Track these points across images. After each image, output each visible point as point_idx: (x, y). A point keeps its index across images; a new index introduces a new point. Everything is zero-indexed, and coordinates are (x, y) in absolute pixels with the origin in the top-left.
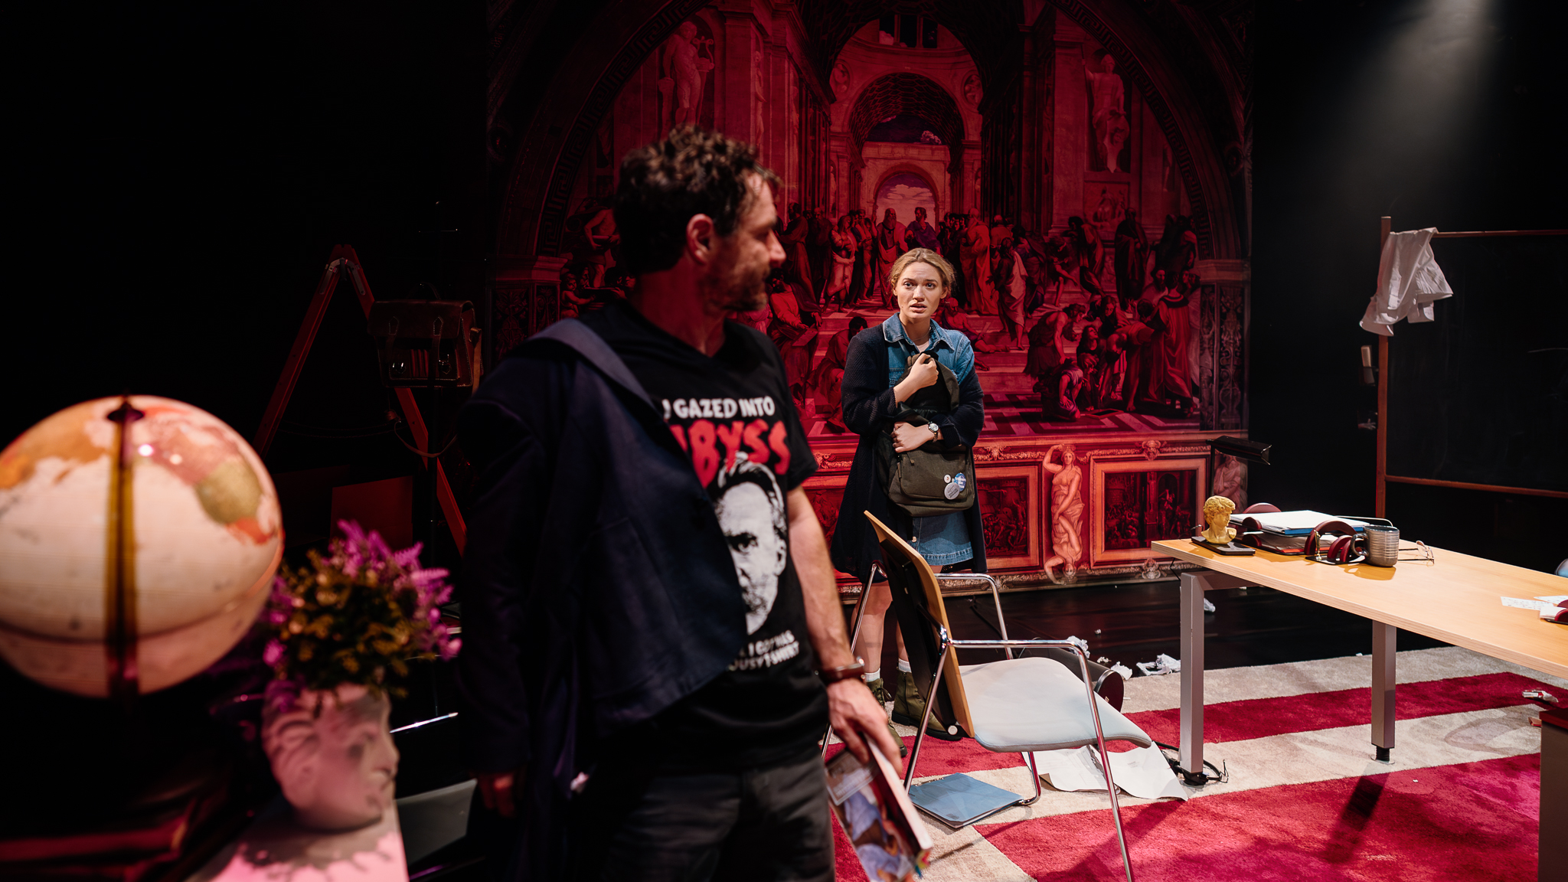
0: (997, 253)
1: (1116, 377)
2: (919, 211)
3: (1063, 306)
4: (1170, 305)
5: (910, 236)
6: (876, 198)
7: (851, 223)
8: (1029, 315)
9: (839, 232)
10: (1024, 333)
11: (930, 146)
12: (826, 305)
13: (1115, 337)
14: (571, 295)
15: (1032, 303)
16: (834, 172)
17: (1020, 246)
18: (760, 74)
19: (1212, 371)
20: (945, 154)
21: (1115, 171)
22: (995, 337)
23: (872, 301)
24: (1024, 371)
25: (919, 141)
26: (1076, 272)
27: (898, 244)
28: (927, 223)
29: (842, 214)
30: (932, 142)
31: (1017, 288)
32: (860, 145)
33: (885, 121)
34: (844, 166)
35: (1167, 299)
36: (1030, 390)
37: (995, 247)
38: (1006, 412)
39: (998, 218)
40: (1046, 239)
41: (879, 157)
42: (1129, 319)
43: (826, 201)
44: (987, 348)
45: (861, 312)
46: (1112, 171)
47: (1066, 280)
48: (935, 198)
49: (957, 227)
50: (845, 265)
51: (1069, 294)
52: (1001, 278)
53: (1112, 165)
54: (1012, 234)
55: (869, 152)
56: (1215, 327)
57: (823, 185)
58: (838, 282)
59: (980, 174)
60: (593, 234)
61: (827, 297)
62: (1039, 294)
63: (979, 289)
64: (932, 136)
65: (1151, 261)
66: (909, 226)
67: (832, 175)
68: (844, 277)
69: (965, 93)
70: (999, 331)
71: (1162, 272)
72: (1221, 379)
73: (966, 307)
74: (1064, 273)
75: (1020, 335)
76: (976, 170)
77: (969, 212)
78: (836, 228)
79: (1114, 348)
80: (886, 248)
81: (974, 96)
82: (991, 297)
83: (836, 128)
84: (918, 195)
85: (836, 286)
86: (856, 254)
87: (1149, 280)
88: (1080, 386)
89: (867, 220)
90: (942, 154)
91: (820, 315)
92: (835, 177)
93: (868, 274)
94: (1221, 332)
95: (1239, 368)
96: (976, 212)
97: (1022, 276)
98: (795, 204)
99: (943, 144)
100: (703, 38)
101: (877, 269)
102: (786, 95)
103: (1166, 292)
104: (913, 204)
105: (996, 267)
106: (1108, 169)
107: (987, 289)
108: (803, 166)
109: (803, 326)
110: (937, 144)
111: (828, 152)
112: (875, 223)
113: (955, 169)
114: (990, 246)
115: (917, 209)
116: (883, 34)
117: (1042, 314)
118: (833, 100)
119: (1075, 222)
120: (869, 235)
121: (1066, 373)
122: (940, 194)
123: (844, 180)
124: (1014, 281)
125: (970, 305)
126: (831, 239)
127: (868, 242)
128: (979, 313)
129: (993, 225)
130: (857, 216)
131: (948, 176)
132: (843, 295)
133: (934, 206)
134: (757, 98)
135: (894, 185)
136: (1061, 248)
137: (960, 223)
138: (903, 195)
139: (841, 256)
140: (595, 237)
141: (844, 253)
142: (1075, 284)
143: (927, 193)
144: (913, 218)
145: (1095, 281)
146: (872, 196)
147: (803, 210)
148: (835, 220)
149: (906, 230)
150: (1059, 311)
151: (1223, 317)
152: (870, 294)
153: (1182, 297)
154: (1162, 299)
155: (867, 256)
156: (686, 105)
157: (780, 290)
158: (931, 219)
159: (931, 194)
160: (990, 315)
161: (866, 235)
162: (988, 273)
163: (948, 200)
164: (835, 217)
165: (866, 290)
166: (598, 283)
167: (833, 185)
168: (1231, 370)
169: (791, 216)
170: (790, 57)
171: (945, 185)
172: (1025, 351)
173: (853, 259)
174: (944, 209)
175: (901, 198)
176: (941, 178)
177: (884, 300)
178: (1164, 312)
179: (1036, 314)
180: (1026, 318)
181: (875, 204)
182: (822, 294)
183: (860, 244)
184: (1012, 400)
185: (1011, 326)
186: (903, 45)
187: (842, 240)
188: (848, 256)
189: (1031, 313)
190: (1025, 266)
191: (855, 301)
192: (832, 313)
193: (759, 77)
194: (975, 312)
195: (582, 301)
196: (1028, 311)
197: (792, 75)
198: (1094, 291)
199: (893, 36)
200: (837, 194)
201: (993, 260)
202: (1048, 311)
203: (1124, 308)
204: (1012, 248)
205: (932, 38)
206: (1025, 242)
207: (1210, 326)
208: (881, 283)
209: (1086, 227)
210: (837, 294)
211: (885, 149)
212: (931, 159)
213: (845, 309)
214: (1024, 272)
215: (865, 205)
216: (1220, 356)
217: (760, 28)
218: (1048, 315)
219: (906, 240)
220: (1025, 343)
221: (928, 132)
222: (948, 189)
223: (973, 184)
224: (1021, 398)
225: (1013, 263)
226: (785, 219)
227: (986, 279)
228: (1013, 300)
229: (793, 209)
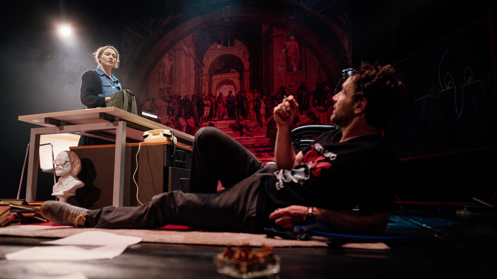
0: (255, 101)
2: (230, 92)
4: (320, 112)
5: (227, 99)
6: (216, 90)
7: (209, 98)
8: (267, 119)
9: (205, 101)
10: (265, 125)
11: (233, 73)
12: (202, 121)
15: (268, 115)
16: (204, 85)
17: (263, 98)
18: (184, 62)
20: (238, 75)
21: (296, 71)
22: (255, 127)
23: (216, 119)
24: (266, 136)
25: (230, 72)
27: (223, 102)
28: (232, 95)
29: (206, 96)
30: (234, 72)
31: (262, 111)
32: (211, 76)
33: (219, 68)
34: (207, 83)
35: (318, 110)
36: (268, 142)
37: (255, 99)
38: (260, 149)
40: (272, 95)
41: (217, 79)
42: (303, 118)
43: (202, 93)
44: (253, 130)
45: (212, 122)
46: (295, 71)
48: (235, 87)
49: (242, 95)
50: (207, 110)
52: (257, 109)
53: (295, 69)
54: (260, 95)
55: (214, 77)
57: (201, 89)
58: (205, 114)
59: (249, 79)
60: (144, 108)
61: (202, 119)
62: (270, 112)
63: (250, 113)
64: (234, 70)
65: (311, 98)
66: (227, 96)
67: (203, 85)
68: (207, 113)
69: (244, 56)
70: (257, 124)
71: (316, 101)
73: (246, 118)
75: (264, 125)
76: (248, 77)
77: (246, 90)
78: (205, 100)
80: (220, 103)
81: (246, 57)
82: (254, 114)
83: (205, 73)
84: (230, 87)
85: (204, 116)
86: (211, 106)
87: (311, 104)
89: (214, 97)
90: (237, 75)
91: (200, 124)
92: (204, 86)
93: (214, 111)
96: (248, 90)
97: (264, 107)
98: (194, 95)
99: (237, 72)
100: (170, 56)
101: (217, 110)
102: (191, 67)
103: (318, 107)
104: (228, 90)
105: (255, 105)
106: (294, 71)
107: (252, 112)
108: (196, 84)
109: (195, 127)
110: (235, 72)
111: (202, 80)
112: (216, 97)
113: (241, 79)
114: (253, 99)
115: (229, 91)
116: (218, 45)
117: (271, 118)
118: (204, 66)
119: (282, 89)
120: (214, 101)
122: (236, 86)
123: (207, 86)
124: (262, 109)
125: (247, 117)
126: (203, 103)
127: (214, 103)
128: (250, 120)
129: (254, 93)
130: (211, 96)
131: (239, 81)
132: (207, 118)
133: (234, 90)
134: (183, 69)
135: (222, 86)
136: (277, 97)
137: (243, 94)
138: (225, 88)
139: (206, 107)
140: (145, 109)
141: (207, 106)
143: (232, 87)
144: (228, 94)
146: (215, 90)
147: (196, 96)
148: (204, 98)
149: (226, 98)
152: (215, 117)
153: (325, 109)
154: (317, 110)
155: (214, 106)
156: (166, 74)
157: (189, 118)
158: (234, 94)
159: (233, 87)
160: (254, 120)
161: (213, 101)
162: (253, 107)
163: (239, 87)
164: (204, 97)
165: (214, 116)
167: (204, 88)
169: (192, 98)
170: (192, 57)
171: (238, 84)
172: (266, 130)
173: (210, 108)
174: (238, 90)
175: (224, 89)
176: (237, 82)
177: (219, 118)
178: (317, 114)
179: (270, 119)
180: (266, 120)
181: (216, 91)
182: (201, 118)
183: (212, 103)
184: (262, 146)
185: (261, 123)
186: (224, 47)
187: (206, 103)
188: (208, 107)
189: (267, 118)
190: (265, 104)
191: (210, 119)
192: (203, 123)
193: (184, 64)
194: (249, 119)
196: (266, 117)
197: (193, 61)
199: (221, 45)
200: (205, 91)
201: (254, 103)
203: (302, 114)
204: (260, 99)
205: (233, 43)
206: (265, 97)
208: (218, 113)
210: (205, 117)
211: (219, 76)
212: (234, 76)
213: (207, 122)
214: (264, 106)
215: (213, 92)
217: (184, 51)
219: (226, 101)
220: (265, 127)
221: (232, 69)
222: (239, 84)
223: (247, 82)
224: (265, 145)
225: (261, 104)
226: (191, 99)
227: (252, 109)
228: (261, 114)
229: (193, 96)
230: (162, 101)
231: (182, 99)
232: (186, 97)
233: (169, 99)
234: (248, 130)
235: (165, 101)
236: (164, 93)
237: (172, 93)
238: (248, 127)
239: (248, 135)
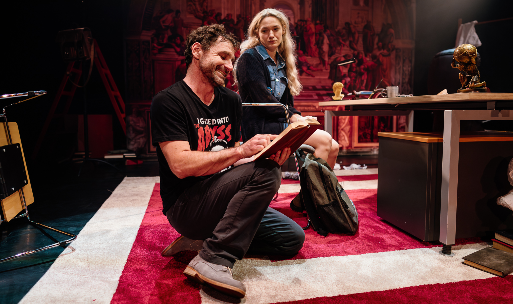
0: (318, 35)
1: (362, 81)
3: (343, 55)
4: (384, 56)
10: (328, 64)
13: (362, 67)
14: (155, 45)
15: (331, 54)
17: (326, 32)
19: (400, 80)
22: (317, 65)
24: (328, 78)
26: (348, 43)
31: (326, 48)
35: (383, 53)
37: (317, 32)
38: (322, 92)
39: (318, 22)
40: (337, 30)
42: (368, 60)
43: (250, 14)
44: (314, 69)
46: (362, 6)
47: (344, 45)
48: (294, 13)
49: (302, 25)
51: (346, 50)
52: (319, 44)
53: (362, 4)
54: (323, 28)
56: (401, 64)
57: (249, 8)
59: (311, 5)
60: (163, 23)
62: (334, 50)
63: (311, 48)
70: (318, 63)
71: (381, 44)
72: (403, 83)
74: (343, 43)
75: (326, 65)
76: (309, 4)
79: (362, 71)
82: (316, 51)
87: (375, 46)
88: (349, 84)
94: (403, 66)
95: (410, 79)
96: (310, 19)
97: (328, 44)
98: (239, 14)
103: (382, 51)
105: (317, 40)
106: (360, 5)
107: (314, 47)
113: (301, 3)
114: (315, 32)
117: (335, 57)
119: (348, 24)
121: (344, 79)
122: (296, 12)
123: (258, 6)
124: (324, 45)
125: (307, 53)
128: (311, 56)
129: (316, 24)
131: (299, 6)
136: (342, 34)
137: (304, 23)
142: (348, 47)
143: (290, 12)
145: (355, 46)
147: (242, 17)
150: (341, 57)
151: (404, 61)
154: (381, 54)
158: (292, 22)
159: (292, 12)
160: (315, 57)
162: (314, 42)
166: (165, 41)
167: (253, 8)
168: (407, 80)
169: (238, 18)
171: (297, 10)
172: (329, 71)
176: (296, 7)
178: (381, 59)
179: (333, 58)
180: (329, 59)
184: (324, 88)
185: (323, 62)
195: (160, 47)
196: (330, 56)
198: (354, 49)
201: (316, 37)
202: (337, 56)
203: (366, 56)
204: (323, 33)
206: (328, 31)
207: (399, 64)
209: (351, 26)
214: (328, 42)
216: (403, 74)
218: (337, 58)
220: (328, 67)
222: (299, 11)
223: (308, 9)
224: (327, 87)
225: (324, 38)
226: (236, 20)
227: (314, 44)
228: (324, 52)
229: (239, 16)
230: (192, 16)
231: (223, 17)
232: (228, 15)
233: (202, 15)
234: (309, 68)
235: (197, 17)
236: (195, 5)
237: (207, 7)
238: (308, 65)
239: (309, 75)
